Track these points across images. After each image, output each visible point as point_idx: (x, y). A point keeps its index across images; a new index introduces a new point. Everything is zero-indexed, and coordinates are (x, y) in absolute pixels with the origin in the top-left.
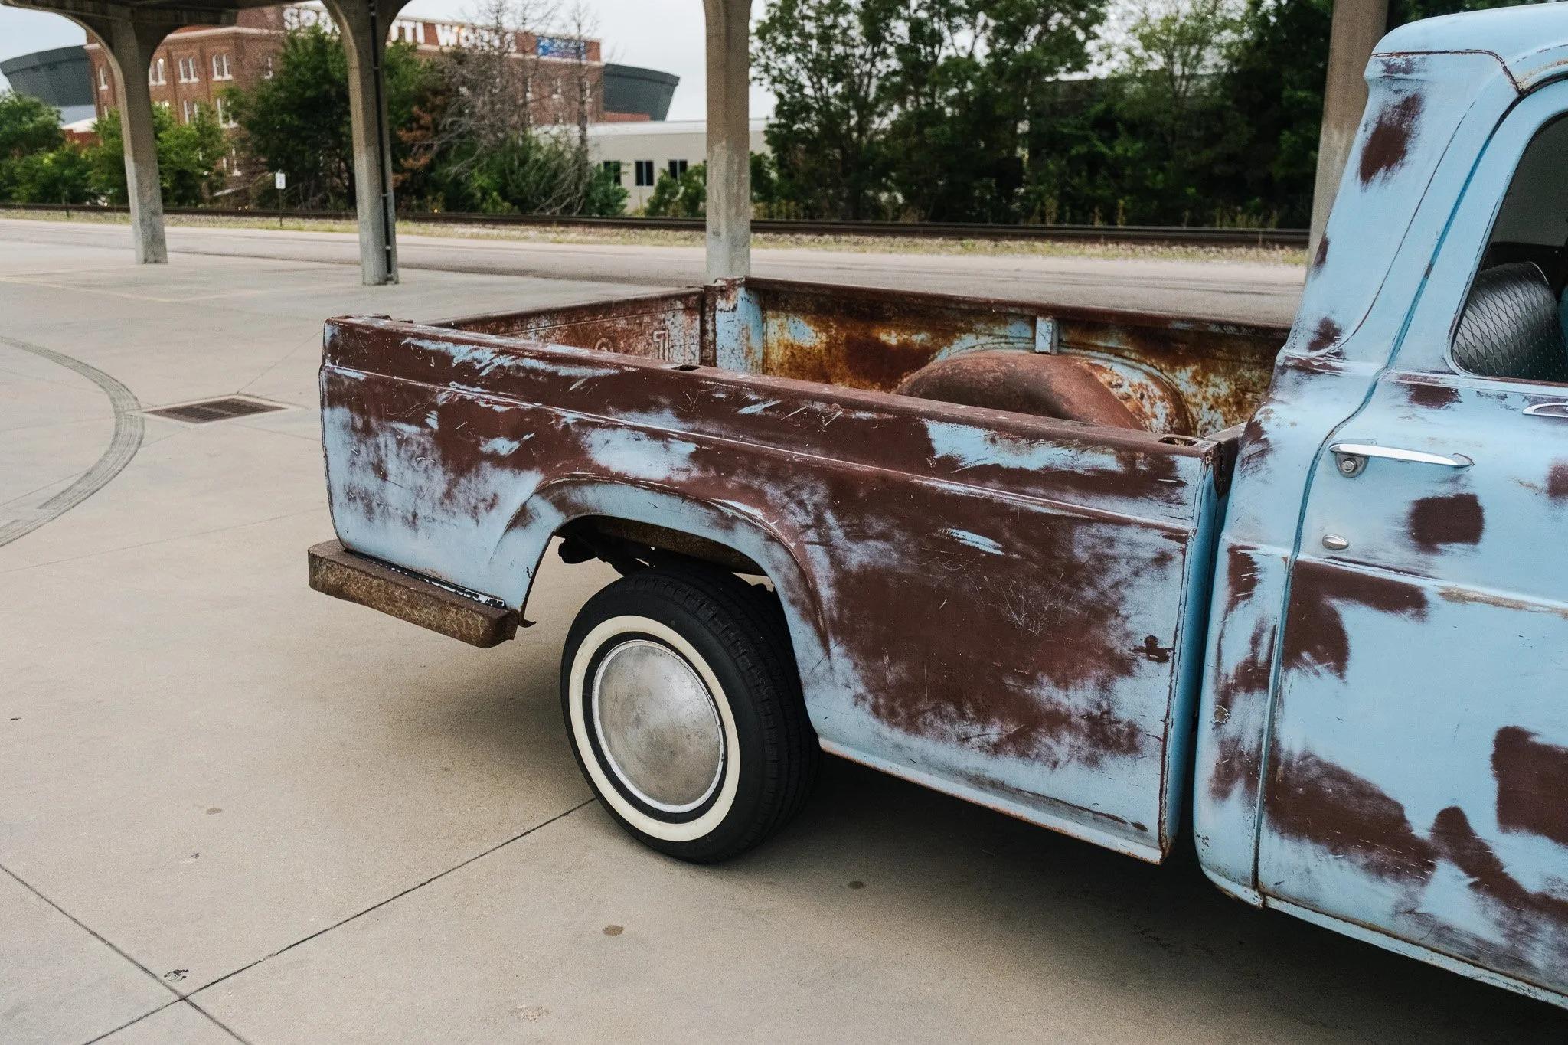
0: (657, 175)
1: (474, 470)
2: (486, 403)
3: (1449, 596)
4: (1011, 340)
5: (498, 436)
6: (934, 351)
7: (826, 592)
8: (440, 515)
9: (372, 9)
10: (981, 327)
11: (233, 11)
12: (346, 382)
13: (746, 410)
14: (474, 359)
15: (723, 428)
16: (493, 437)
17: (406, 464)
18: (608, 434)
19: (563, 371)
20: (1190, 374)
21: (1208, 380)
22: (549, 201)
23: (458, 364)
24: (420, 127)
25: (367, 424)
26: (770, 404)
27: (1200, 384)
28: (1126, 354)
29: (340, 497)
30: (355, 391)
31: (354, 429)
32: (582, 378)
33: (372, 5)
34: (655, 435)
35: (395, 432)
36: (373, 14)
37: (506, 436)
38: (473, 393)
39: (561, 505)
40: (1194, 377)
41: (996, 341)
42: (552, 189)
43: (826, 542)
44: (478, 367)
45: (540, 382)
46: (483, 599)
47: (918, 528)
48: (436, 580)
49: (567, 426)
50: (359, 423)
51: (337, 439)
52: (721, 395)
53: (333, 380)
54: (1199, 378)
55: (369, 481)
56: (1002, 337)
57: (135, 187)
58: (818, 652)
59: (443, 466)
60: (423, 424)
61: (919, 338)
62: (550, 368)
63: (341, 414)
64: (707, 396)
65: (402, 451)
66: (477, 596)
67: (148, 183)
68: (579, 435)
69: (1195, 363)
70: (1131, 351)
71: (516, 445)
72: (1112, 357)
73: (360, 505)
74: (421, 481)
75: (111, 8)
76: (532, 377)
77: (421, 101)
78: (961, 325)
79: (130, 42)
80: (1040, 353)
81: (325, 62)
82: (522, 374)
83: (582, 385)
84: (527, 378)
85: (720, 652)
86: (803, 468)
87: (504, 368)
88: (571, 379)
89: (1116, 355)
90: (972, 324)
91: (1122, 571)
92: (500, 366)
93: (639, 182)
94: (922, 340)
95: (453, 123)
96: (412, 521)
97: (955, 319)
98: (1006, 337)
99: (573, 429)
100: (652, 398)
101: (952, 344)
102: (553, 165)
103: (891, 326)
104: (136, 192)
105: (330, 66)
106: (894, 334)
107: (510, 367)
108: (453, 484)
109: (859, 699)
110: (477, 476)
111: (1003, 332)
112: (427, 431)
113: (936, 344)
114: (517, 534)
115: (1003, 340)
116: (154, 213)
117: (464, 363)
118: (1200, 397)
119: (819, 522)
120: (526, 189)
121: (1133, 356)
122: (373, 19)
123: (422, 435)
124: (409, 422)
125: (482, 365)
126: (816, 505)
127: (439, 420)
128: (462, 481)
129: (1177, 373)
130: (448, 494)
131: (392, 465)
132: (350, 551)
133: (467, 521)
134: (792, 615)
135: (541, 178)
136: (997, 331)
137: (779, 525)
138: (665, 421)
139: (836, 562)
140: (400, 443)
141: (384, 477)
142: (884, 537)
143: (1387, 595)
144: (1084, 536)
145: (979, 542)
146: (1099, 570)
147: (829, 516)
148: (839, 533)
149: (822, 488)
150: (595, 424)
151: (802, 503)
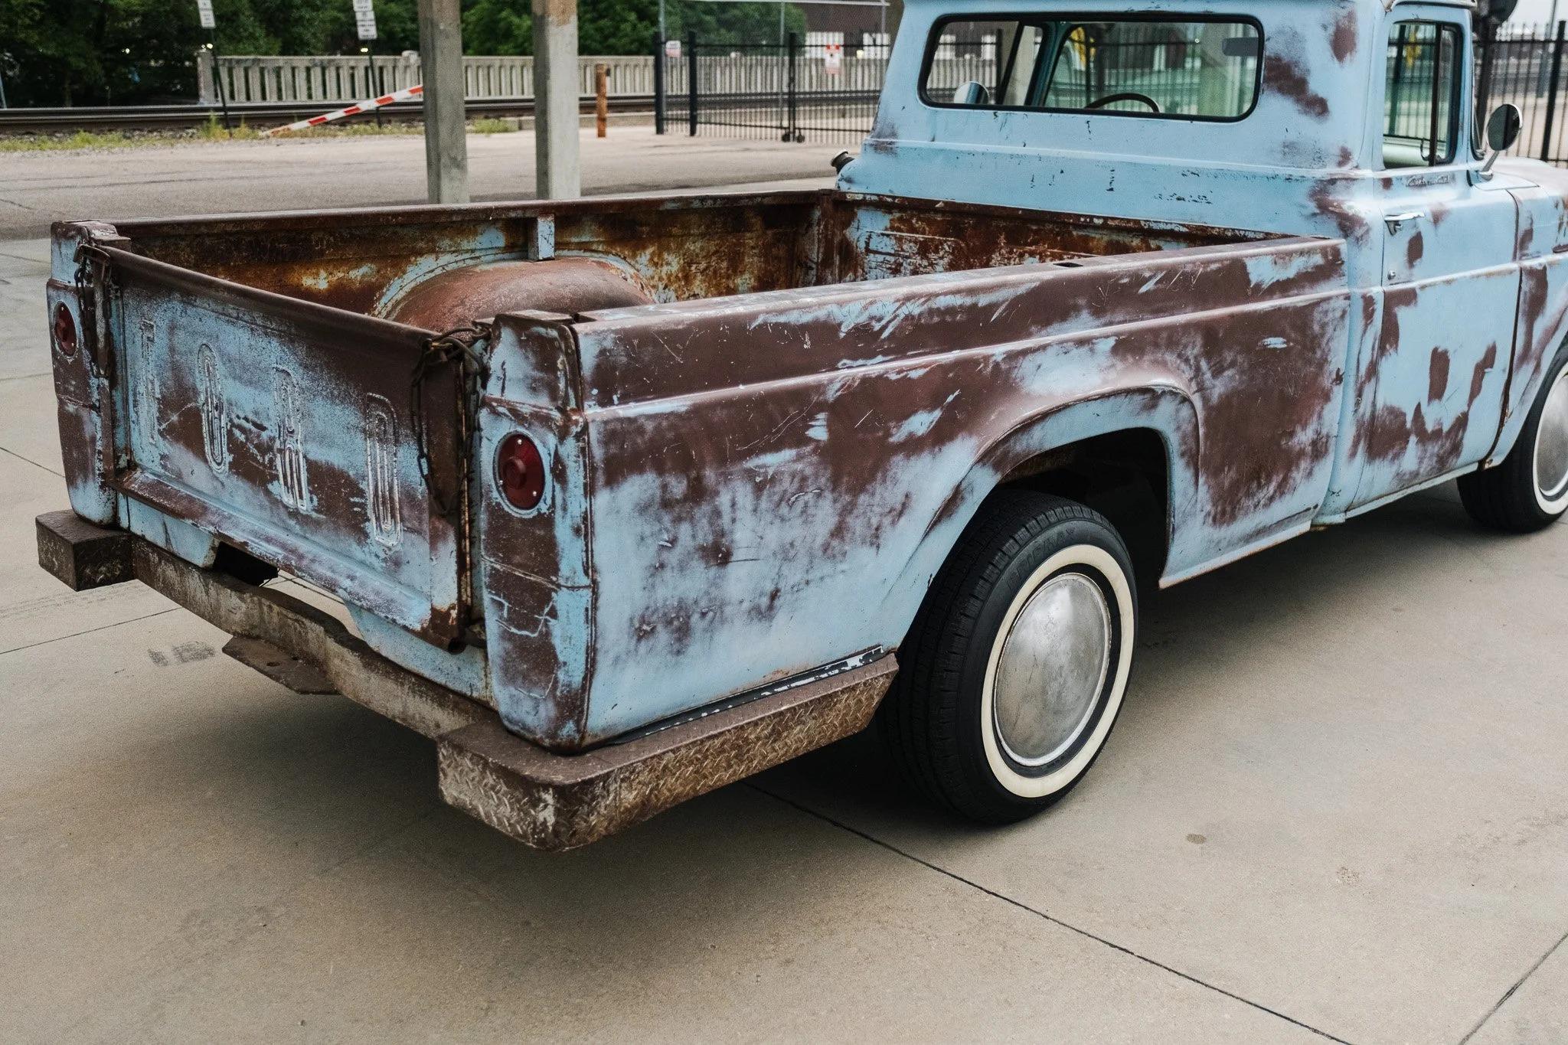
1: (879, 475)
2: (899, 373)
4: (477, 254)
5: (914, 412)
6: (381, 287)
7: (1201, 432)
10: (446, 243)
12: (650, 426)
13: (1143, 289)
14: (872, 318)
15: (1128, 313)
16: (907, 417)
17: (769, 517)
18: (1038, 358)
19: (983, 300)
20: (648, 257)
21: (663, 259)
23: (848, 333)
25: (697, 482)
26: (1159, 277)
27: (656, 265)
28: (594, 247)
30: (670, 435)
31: (667, 504)
32: (1004, 302)
34: (1081, 342)
35: (750, 474)
37: (925, 408)
38: (874, 367)
39: (1000, 463)
40: (651, 259)
41: (460, 258)
44: (877, 326)
45: (959, 324)
46: (854, 662)
47: (1249, 348)
48: (780, 683)
49: (997, 365)
50: (678, 490)
51: (624, 538)
52: (1125, 280)
53: (618, 432)
54: (656, 260)
55: (688, 584)
56: (467, 251)
58: (1190, 490)
59: (833, 490)
60: (802, 442)
61: (359, 274)
62: (968, 301)
63: (637, 487)
64: (1116, 284)
65: (764, 498)
66: (845, 664)
68: (1010, 370)
69: (653, 245)
70: (599, 242)
71: (937, 414)
72: (581, 253)
73: (662, 637)
76: (948, 319)
78: (421, 245)
80: (544, 260)
82: (936, 319)
83: (1004, 310)
84: (943, 322)
86: (1187, 327)
87: (913, 317)
88: (992, 307)
89: (585, 251)
90: (433, 241)
91: (1330, 329)
92: (909, 317)
94: (363, 276)
96: (767, 606)
97: (415, 240)
98: (473, 251)
99: (1003, 366)
100: (1071, 302)
101: (404, 273)
103: (318, 265)
106: (323, 274)
107: (920, 315)
108: (848, 509)
109: (1207, 517)
110: (884, 481)
111: (472, 246)
112: (809, 448)
113: (384, 277)
114: (937, 533)
115: (467, 256)
117: (857, 328)
118: (656, 278)
119: (1199, 371)
121: (600, 248)
123: (799, 458)
124: (776, 447)
125: (883, 322)
126: (1196, 357)
127: (829, 424)
128: (863, 498)
129: (638, 259)
130: (839, 530)
131: (742, 534)
133: (866, 553)
136: (465, 245)
137: (1185, 386)
138: (1083, 326)
140: (763, 485)
141: (724, 560)
142: (1233, 364)
143: (1408, 297)
144: (1317, 315)
145: (1276, 342)
146: (1323, 335)
147: (1204, 364)
148: (1208, 375)
149: (1199, 341)
150: (1024, 353)
151: (1187, 361)
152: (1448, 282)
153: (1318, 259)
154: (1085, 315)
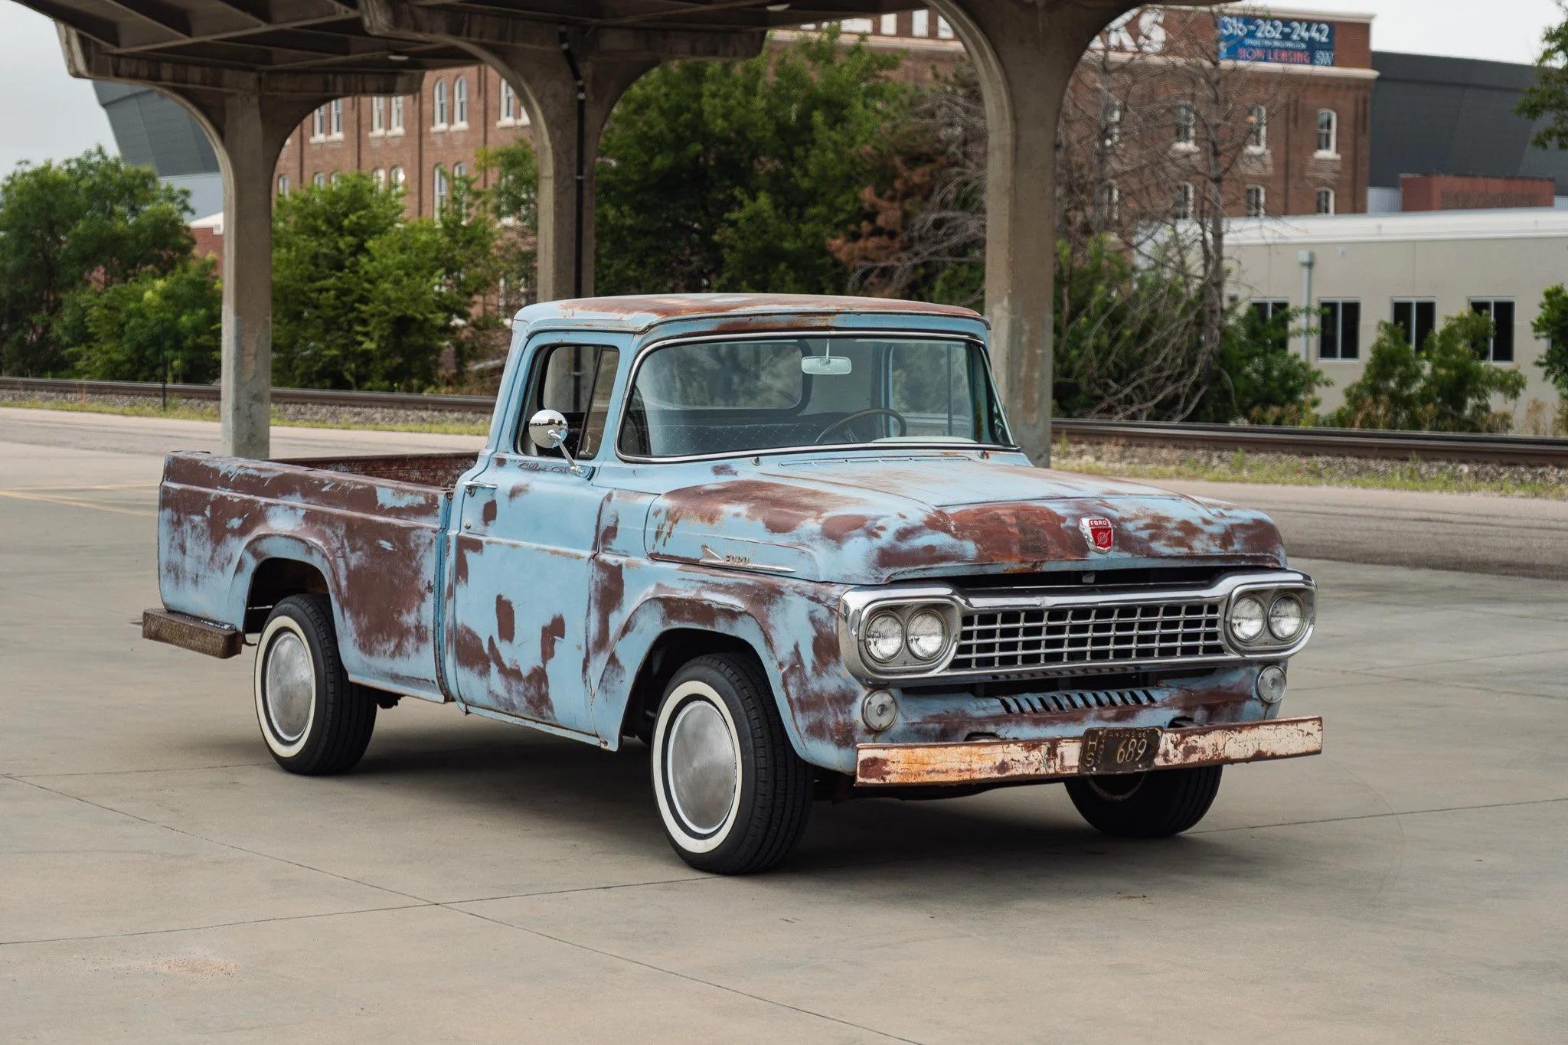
0: (1369, 336)
1: (223, 540)
2: (231, 497)
3: (489, 543)
5: (234, 517)
7: (343, 583)
8: (209, 573)
9: (581, 89)
11: (417, 72)
13: (324, 490)
14: (229, 471)
15: (316, 500)
16: (232, 518)
17: (195, 542)
18: (276, 509)
19: (263, 475)
22: (1128, 390)
23: (222, 475)
24: (878, 232)
25: (179, 518)
26: (332, 485)
29: (164, 571)
30: (175, 497)
31: (173, 523)
32: (269, 478)
33: (580, 83)
34: (293, 508)
35: (191, 521)
36: (582, 96)
37: (237, 517)
38: (226, 492)
39: (256, 554)
42: (1137, 364)
43: (344, 557)
44: (230, 476)
45: (253, 483)
46: (226, 627)
47: (371, 542)
49: (261, 507)
50: (175, 518)
51: (165, 529)
52: (316, 482)
53: (165, 491)
55: (177, 557)
57: (232, 354)
58: (341, 617)
59: (210, 540)
60: (204, 515)
62: (258, 474)
63: (168, 513)
64: (312, 484)
65: (193, 533)
67: (252, 348)
68: (265, 511)
71: (240, 522)
73: (173, 575)
74: (201, 552)
75: (228, 75)
77: (883, 177)
79: (250, 125)
81: (698, 97)
82: (245, 479)
83: (269, 482)
84: (248, 481)
85: (312, 631)
86: (339, 517)
87: (240, 476)
88: (265, 479)
91: (422, 550)
92: (238, 475)
93: (1327, 349)
95: (938, 224)
96: (196, 581)
99: (264, 508)
100: (293, 487)
102: (1141, 312)
104: (232, 363)
105: (708, 105)
107: (242, 475)
108: (214, 551)
109: (355, 640)
110: (224, 544)
112: (205, 518)
114: (239, 576)
116: (257, 398)
117: (224, 474)
119: (343, 544)
120: (1077, 366)
122: (581, 103)
123: (203, 521)
124: (197, 514)
125: (232, 475)
126: (341, 537)
127: (212, 511)
128: (218, 548)
130: (212, 558)
131: (188, 544)
132: (170, 611)
133: (219, 574)
134: (332, 597)
135: (1116, 339)
137: (328, 549)
138: (296, 501)
139: (347, 565)
140: (194, 527)
141: (184, 552)
142: (361, 549)
143: (476, 546)
144: (413, 535)
145: (386, 545)
146: (417, 552)
147: (345, 541)
148: (348, 550)
149: (344, 528)
150: (271, 505)
151: (337, 536)
152: (514, 546)
153: (421, 500)
154: (298, 494)
